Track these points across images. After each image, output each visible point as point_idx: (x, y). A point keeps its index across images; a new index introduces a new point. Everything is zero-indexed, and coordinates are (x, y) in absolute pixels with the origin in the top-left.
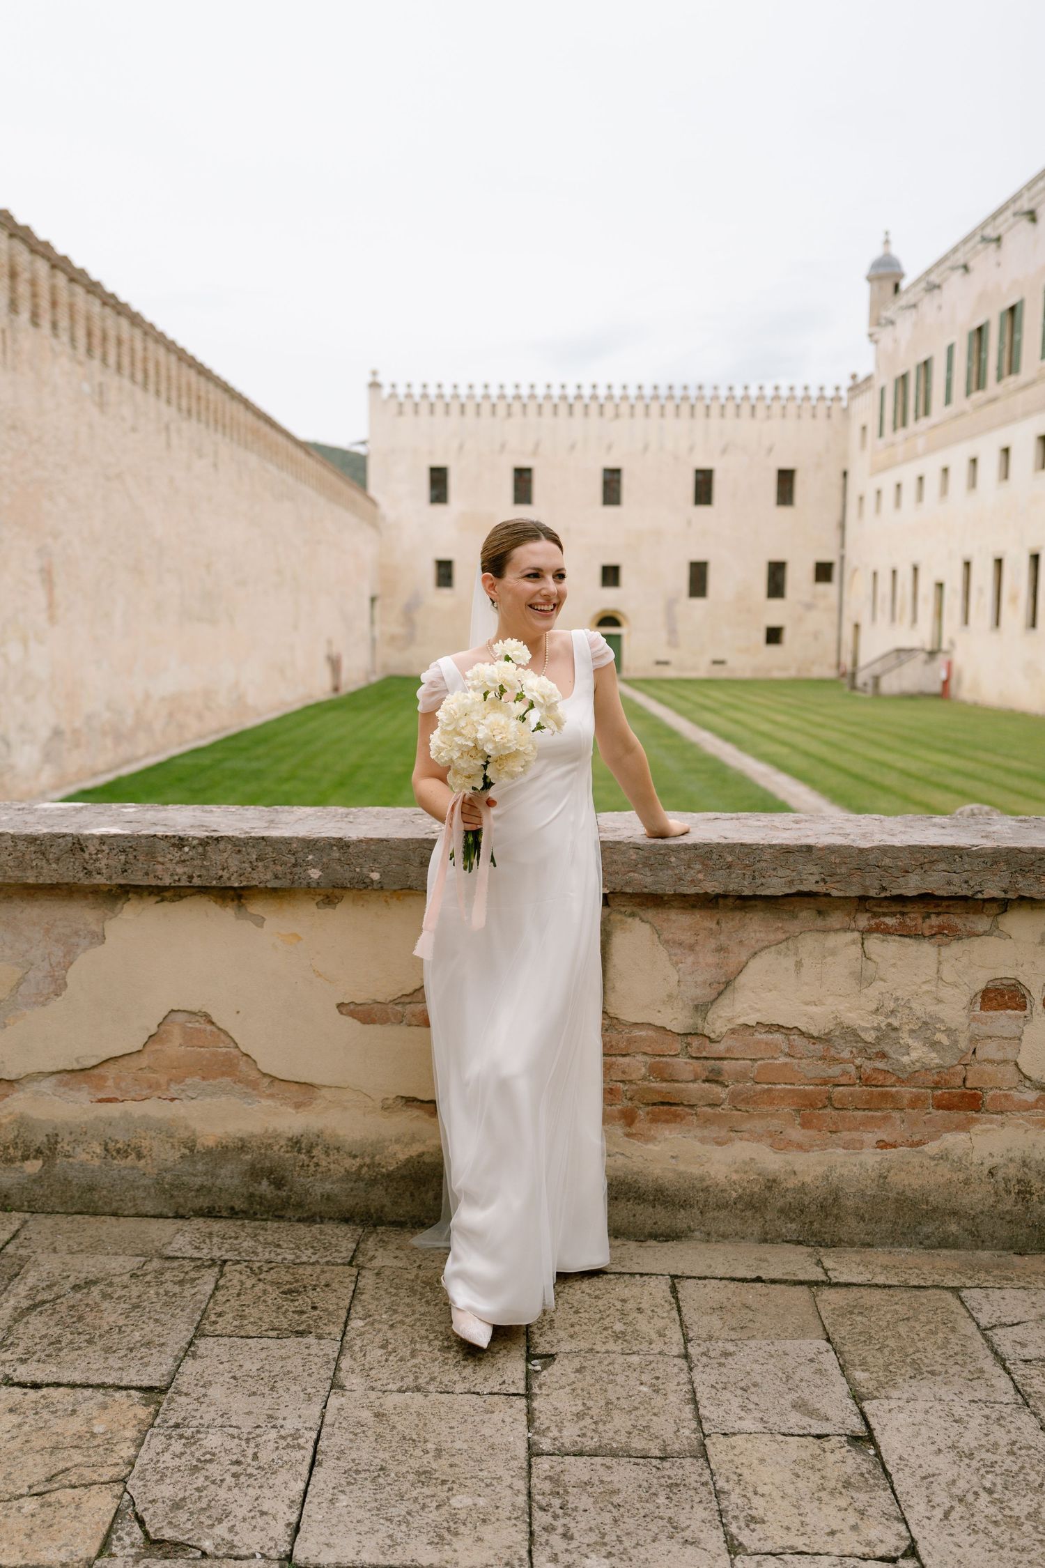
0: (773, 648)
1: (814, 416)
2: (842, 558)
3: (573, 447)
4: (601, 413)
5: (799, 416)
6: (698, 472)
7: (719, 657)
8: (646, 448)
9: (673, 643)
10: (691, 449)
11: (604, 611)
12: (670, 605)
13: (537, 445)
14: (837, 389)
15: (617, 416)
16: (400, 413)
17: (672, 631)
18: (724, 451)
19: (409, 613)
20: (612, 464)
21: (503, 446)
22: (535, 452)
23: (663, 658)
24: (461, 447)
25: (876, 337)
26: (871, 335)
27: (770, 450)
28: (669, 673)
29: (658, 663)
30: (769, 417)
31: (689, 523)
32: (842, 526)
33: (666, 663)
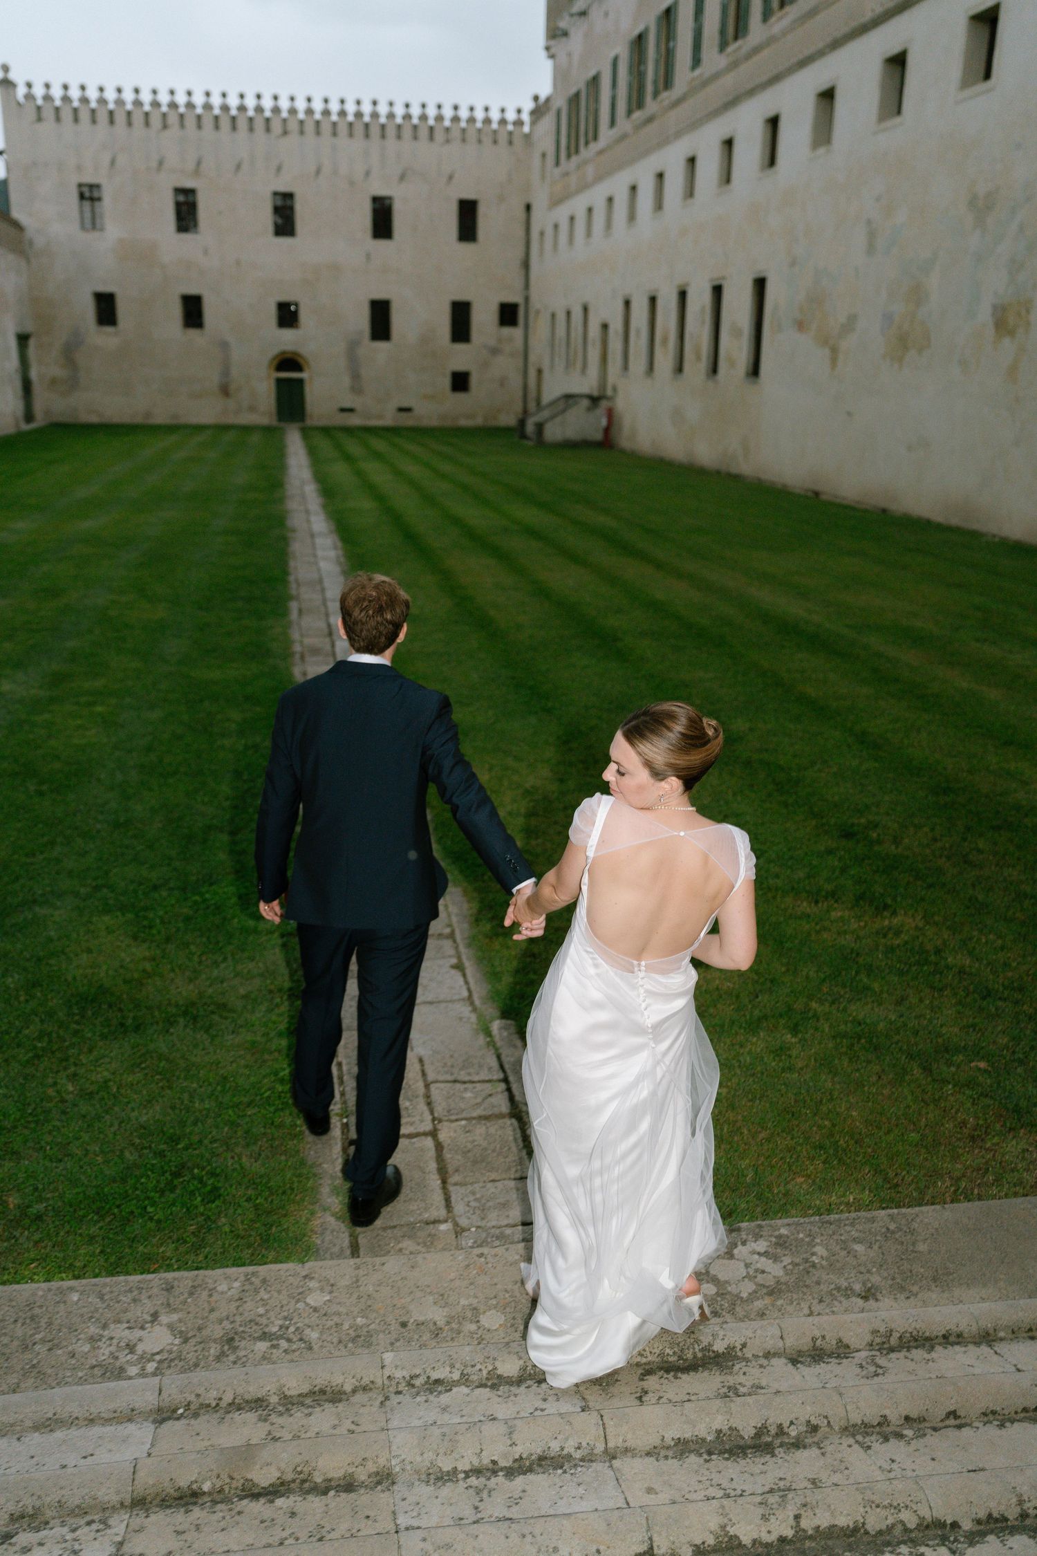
0: (460, 396)
1: (495, 142)
2: (527, 299)
3: (238, 167)
4: (268, 130)
5: (480, 141)
6: (375, 200)
7: (405, 405)
8: (318, 172)
9: (357, 389)
10: (368, 174)
11: (283, 353)
12: (352, 347)
13: (199, 163)
14: (519, 111)
15: (285, 133)
16: (39, 119)
17: (356, 376)
18: (402, 177)
19: (70, 353)
20: (282, 188)
21: (161, 163)
22: (197, 172)
23: (347, 405)
24: (113, 162)
25: (553, 51)
26: (547, 49)
27: (451, 178)
28: (354, 421)
29: (343, 410)
30: (448, 141)
31: (368, 257)
32: (526, 265)
33: (351, 410)
